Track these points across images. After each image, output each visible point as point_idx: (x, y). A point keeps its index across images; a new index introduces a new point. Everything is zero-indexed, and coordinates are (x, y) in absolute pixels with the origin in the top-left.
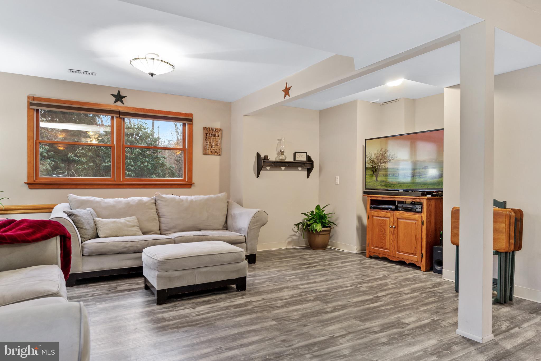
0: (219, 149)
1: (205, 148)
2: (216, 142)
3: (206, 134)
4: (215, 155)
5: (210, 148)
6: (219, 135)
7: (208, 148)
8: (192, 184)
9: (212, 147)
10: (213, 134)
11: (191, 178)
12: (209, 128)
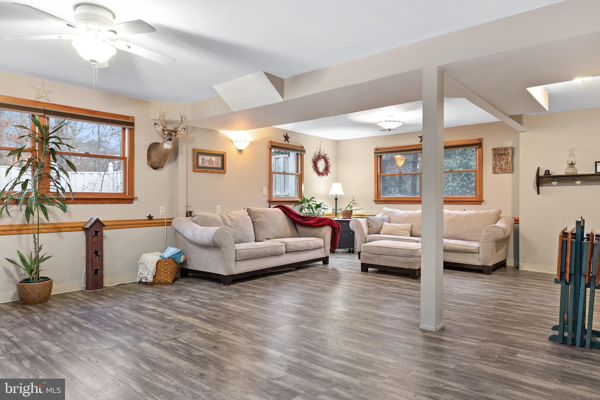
0: (510, 167)
1: (494, 168)
2: (506, 161)
3: (495, 155)
4: (505, 173)
5: (500, 167)
6: (508, 153)
7: (497, 168)
8: (482, 201)
9: (502, 166)
10: (502, 153)
11: (481, 196)
12: (497, 148)
